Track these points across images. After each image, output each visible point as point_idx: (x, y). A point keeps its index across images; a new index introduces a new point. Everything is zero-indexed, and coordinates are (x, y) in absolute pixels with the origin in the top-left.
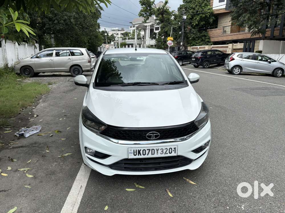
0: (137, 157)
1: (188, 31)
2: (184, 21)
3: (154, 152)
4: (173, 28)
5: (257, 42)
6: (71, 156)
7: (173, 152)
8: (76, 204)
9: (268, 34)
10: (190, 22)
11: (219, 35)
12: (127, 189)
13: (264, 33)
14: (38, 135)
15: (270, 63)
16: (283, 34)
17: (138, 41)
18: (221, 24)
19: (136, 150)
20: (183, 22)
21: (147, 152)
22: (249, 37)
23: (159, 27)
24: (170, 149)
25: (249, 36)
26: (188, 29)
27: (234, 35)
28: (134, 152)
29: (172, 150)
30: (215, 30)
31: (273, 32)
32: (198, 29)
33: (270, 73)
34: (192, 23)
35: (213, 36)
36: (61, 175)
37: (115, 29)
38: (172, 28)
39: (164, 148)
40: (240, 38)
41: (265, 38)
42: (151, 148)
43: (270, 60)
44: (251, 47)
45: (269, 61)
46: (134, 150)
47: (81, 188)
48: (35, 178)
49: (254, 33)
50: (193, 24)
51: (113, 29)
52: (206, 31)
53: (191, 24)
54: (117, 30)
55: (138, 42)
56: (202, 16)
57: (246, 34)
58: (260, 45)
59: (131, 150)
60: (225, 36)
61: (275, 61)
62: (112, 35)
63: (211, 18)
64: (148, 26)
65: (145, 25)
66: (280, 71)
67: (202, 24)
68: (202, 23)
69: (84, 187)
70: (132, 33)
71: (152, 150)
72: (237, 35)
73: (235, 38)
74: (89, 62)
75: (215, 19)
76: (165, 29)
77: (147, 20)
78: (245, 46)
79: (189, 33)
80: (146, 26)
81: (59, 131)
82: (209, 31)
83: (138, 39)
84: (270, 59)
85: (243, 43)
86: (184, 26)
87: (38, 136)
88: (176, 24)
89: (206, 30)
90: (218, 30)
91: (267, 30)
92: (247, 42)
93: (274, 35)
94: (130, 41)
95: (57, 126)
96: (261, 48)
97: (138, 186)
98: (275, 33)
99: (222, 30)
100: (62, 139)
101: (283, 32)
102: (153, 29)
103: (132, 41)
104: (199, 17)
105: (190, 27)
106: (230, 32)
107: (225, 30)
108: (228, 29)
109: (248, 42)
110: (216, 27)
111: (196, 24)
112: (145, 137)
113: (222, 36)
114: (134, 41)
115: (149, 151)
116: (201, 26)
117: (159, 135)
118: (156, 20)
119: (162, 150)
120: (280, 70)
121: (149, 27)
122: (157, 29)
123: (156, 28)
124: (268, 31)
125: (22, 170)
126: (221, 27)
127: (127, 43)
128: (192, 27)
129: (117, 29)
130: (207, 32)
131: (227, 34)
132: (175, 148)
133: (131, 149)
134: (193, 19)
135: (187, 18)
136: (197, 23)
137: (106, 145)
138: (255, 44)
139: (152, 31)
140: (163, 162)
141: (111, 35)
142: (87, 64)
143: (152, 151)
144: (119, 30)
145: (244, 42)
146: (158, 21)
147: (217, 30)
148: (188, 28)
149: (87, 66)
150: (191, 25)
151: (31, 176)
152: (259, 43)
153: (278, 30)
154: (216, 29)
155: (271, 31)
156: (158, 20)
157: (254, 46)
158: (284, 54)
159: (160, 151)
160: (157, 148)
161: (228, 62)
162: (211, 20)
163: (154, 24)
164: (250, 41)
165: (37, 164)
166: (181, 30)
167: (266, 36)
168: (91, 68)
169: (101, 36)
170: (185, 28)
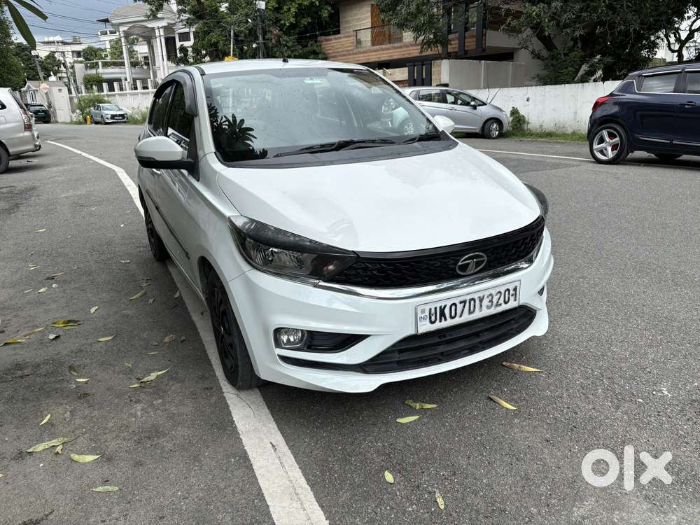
0: (439, 325)
1: (273, 41)
2: (260, 16)
3: (475, 306)
4: (234, 33)
5: (435, 64)
6: (171, 377)
7: (512, 298)
8: (299, 491)
9: (453, 46)
10: (277, 18)
11: (347, 51)
12: (400, 420)
13: (445, 43)
14: (6, 344)
15: (475, 107)
16: (484, 46)
17: (133, 70)
18: (347, 23)
19: (436, 308)
20: (259, 18)
21: (460, 307)
22: (418, 55)
23: (188, 33)
24: (505, 291)
25: (415, 52)
26: (272, 37)
27: (383, 50)
28: (430, 313)
29: (509, 293)
30: (336, 39)
31: (462, 40)
32: (297, 36)
33: (477, 131)
34: (280, 20)
35: (333, 53)
36: (181, 432)
37: (51, 39)
38: (232, 34)
39: (494, 292)
40: (395, 57)
41: (449, 56)
42: (468, 298)
43: (475, 103)
44: (424, 77)
45: (473, 103)
46: (430, 309)
47: (275, 450)
48: (107, 459)
49: (427, 44)
50: (282, 22)
51: (46, 39)
52: (316, 42)
53: (278, 24)
54: (58, 42)
55: (135, 73)
56: (301, 4)
57: (407, 46)
58: (444, 71)
59: (423, 311)
60: (361, 53)
61: (484, 104)
62: (51, 56)
63: (323, 8)
64: (157, 31)
65: (150, 25)
66: (495, 126)
67: (306, 23)
68: (306, 21)
69: (281, 445)
70: (108, 50)
71: (470, 300)
72: (388, 49)
73: (384, 56)
74: (25, 128)
75: (332, 11)
76: (212, 36)
77: (157, 10)
78: (411, 73)
79: (276, 46)
80: (153, 29)
81: (69, 321)
82: (322, 42)
83: (134, 65)
84: (474, 99)
85: (405, 66)
86: (263, 29)
87: (6, 347)
88: (241, 22)
89: (314, 38)
90: (344, 39)
91: (450, 37)
92: (414, 66)
93: (466, 49)
94: (110, 70)
95: (47, 311)
96: (445, 78)
97: (420, 405)
98: (466, 44)
99: (353, 39)
100: (100, 340)
101: (484, 42)
102: (174, 38)
103: (117, 70)
104: (297, 6)
105: (276, 32)
106: (370, 44)
107: (358, 38)
108: (366, 37)
109: (416, 64)
110: (338, 32)
111: (292, 24)
112: (454, 270)
113: (354, 51)
114: (122, 70)
115: (464, 307)
116: (303, 29)
117: (483, 261)
118: (180, 12)
119: (490, 297)
120: (493, 123)
121: (162, 33)
122: (184, 37)
123: (180, 34)
124: (453, 40)
125: (40, 447)
126: (350, 32)
127: (105, 76)
128: (281, 30)
129: (58, 38)
130: (319, 44)
131: (366, 47)
132: (515, 289)
133: (422, 307)
134: (282, 12)
135: (266, 8)
136: (293, 20)
137: (354, 310)
138: (433, 69)
139: (170, 42)
140: (487, 330)
141: (48, 57)
142: (22, 135)
143: (470, 303)
144: (64, 43)
145: (407, 65)
146: (186, 16)
147: (340, 38)
148: (271, 32)
149: (23, 141)
150: (279, 27)
151: (90, 458)
152: (440, 66)
153: (473, 36)
154: (339, 36)
155: (459, 39)
156: (185, 13)
157: (429, 74)
158: (497, 90)
159: (486, 302)
160: (481, 294)
161: (390, 112)
162: (325, 14)
163: (174, 24)
164: (421, 63)
165: (78, 422)
166: (256, 38)
167: (449, 50)
168: (36, 146)
169: (16, 60)
170: (264, 33)
